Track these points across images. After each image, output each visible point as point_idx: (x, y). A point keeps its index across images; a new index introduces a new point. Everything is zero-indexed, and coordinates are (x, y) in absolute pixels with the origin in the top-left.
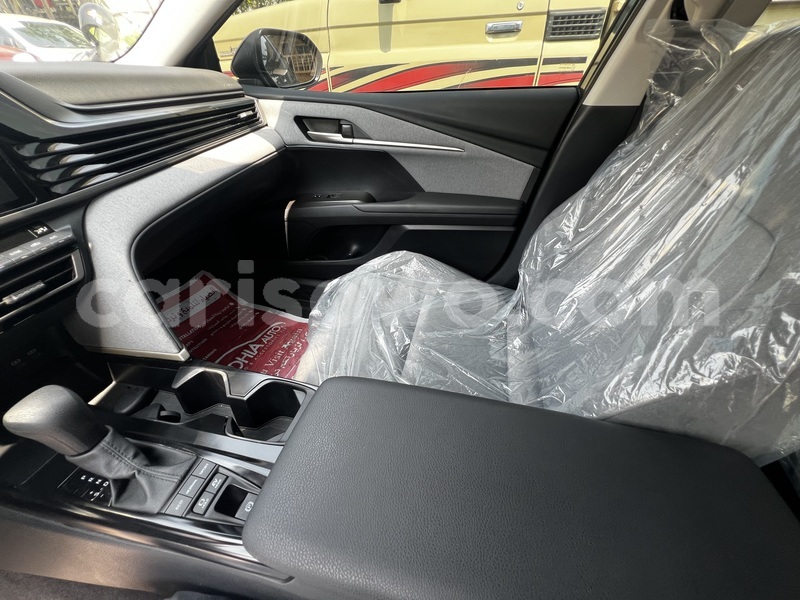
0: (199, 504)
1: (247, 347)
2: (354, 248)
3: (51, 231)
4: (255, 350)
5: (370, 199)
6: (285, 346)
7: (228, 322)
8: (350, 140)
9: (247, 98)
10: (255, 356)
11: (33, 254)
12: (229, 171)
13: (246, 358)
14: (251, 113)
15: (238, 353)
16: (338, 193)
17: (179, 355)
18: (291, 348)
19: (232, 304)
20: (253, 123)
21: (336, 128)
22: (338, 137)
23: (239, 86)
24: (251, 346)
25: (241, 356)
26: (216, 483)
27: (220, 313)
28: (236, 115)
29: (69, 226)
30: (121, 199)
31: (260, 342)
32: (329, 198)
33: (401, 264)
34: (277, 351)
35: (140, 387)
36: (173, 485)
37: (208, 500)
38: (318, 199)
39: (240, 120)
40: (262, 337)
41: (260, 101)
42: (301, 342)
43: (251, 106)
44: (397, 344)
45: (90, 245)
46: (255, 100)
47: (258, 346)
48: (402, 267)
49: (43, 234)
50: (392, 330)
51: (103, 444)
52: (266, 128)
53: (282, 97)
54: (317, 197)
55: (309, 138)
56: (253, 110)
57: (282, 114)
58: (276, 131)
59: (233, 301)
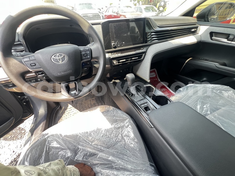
0: (142, 105)
3: (143, 49)
5: (225, 65)
8: (230, 42)
9: (197, 25)
14: (196, 30)
19: (156, 79)
20: (194, 33)
21: (226, 37)
22: (225, 40)
23: (197, 21)
26: (146, 104)
27: (153, 80)
28: (191, 30)
29: (146, 49)
33: (223, 90)
36: (140, 100)
37: (144, 106)
39: (191, 31)
41: (201, 26)
44: (204, 111)
46: (199, 26)
48: (223, 91)
49: (142, 49)
50: (205, 106)
52: (198, 35)
53: (210, 25)
54: (202, 59)
55: (212, 39)
56: (197, 29)
57: (206, 30)
58: (200, 36)
59: (157, 79)
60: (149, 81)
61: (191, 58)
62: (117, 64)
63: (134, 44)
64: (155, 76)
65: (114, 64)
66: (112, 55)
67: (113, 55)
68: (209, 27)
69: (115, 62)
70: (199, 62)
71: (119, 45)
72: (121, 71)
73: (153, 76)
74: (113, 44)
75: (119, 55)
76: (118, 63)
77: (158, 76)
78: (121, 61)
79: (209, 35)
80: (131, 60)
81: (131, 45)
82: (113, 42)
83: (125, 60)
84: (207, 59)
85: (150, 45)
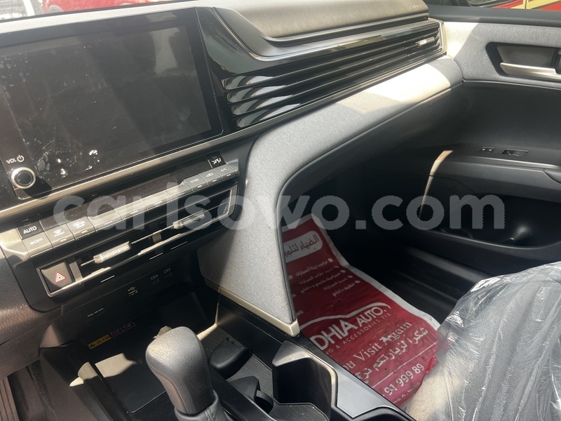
1: (337, 322)
2: (522, 230)
3: (223, 163)
4: (346, 330)
6: (384, 339)
7: (322, 282)
9: (431, 20)
10: (344, 339)
11: (206, 185)
12: (393, 111)
13: (334, 337)
14: (432, 39)
15: (325, 327)
16: (520, 149)
17: (290, 327)
18: (392, 344)
19: (331, 260)
20: (431, 53)
21: (548, 60)
22: (551, 73)
24: (343, 323)
25: (328, 332)
27: (315, 268)
28: (414, 43)
29: (237, 160)
30: (284, 137)
31: (353, 321)
32: (505, 154)
34: (373, 342)
35: (237, 343)
38: (486, 153)
39: (417, 49)
40: (358, 315)
41: (446, 23)
42: (407, 343)
43: (433, 31)
45: (247, 182)
46: (440, 23)
47: (350, 326)
49: (218, 165)
51: (207, 413)
52: (444, 57)
53: (478, 18)
54: (487, 150)
55: (500, 71)
56: (435, 35)
57: (471, 40)
58: (455, 60)
59: (333, 257)
60: (292, 328)
61: (445, 154)
62: (80, 280)
63: (160, 151)
64: (319, 246)
65: (53, 287)
66: (24, 237)
67: (32, 234)
68: (476, 24)
69: (60, 277)
70: (483, 165)
71: (64, 172)
72: (133, 291)
73: (312, 250)
74: (15, 172)
75: (80, 226)
76: (85, 272)
77: (331, 245)
78: (101, 257)
79: (486, 57)
80: (165, 235)
81: (144, 156)
82: (17, 165)
83: (124, 247)
84: (509, 148)
85: (252, 139)
